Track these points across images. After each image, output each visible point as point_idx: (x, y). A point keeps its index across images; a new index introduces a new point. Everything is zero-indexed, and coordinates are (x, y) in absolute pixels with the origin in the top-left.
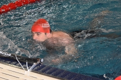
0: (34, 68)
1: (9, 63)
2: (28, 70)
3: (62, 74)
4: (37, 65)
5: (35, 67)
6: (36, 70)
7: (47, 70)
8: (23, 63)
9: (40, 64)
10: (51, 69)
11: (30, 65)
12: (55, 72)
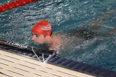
0: (49, 60)
1: (26, 55)
2: (44, 62)
4: (52, 57)
5: (51, 58)
6: (51, 62)
7: (62, 62)
8: (39, 55)
9: (55, 56)
11: (46, 57)
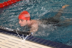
0: (27, 38)
1: (12, 35)
3: (44, 42)
5: (28, 37)
6: (28, 39)
7: (35, 39)
8: (21, 35)
10: (37, 39)
11: (25, 36)
12: (40, 41)
